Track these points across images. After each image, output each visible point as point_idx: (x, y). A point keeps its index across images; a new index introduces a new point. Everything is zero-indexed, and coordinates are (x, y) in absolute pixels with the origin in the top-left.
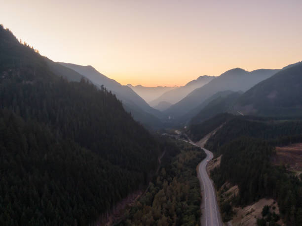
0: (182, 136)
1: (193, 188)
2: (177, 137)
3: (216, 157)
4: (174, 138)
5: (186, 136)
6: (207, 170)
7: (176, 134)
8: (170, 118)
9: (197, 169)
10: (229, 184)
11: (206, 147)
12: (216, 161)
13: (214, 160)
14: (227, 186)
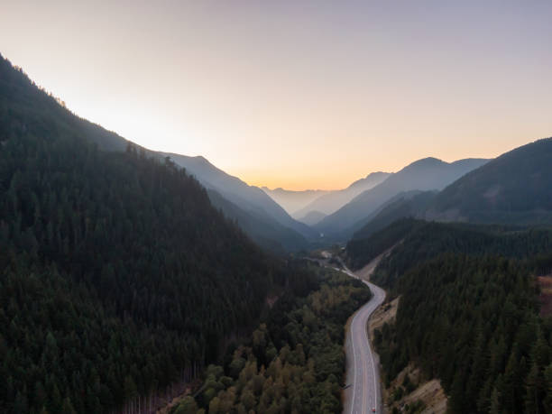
0: (332, 261)
1: (325, 377)
2: (321, 263)
3: (389, 299)
4: (317, 264)
5: (339, 259)
6: (368, 328)
7: (323, 258)
8: (322, 235)
9: (346, 327)
10: (416, 372)
11: (373, 279)
12: (389, 307)
13: (386, 306)
14: (410, 375)
